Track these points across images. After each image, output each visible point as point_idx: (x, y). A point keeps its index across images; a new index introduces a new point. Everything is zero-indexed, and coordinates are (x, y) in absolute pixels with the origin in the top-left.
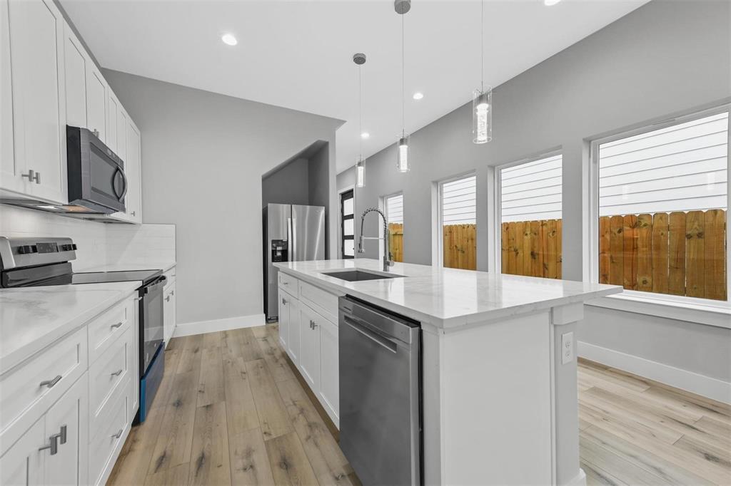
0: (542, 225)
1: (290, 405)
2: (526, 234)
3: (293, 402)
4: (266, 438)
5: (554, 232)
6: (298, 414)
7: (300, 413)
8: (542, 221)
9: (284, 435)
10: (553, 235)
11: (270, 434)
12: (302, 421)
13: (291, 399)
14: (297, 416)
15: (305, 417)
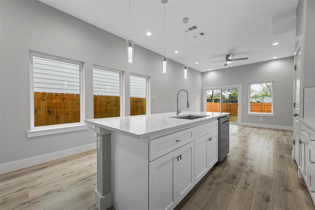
0: (56, 96)
1: (212, 190)
2: (44, 100)
3: (209, 190)
4: (235, 187)
5: (63, 99)
6: (214, 184)
7: (213, 184)
8: (56, 93)
9: (227, 183)
10: (63, 101)
11: (232, 187)
12: (216, 181)
13: (208, 192)
14: (215, 184)
15: (213, 182)
